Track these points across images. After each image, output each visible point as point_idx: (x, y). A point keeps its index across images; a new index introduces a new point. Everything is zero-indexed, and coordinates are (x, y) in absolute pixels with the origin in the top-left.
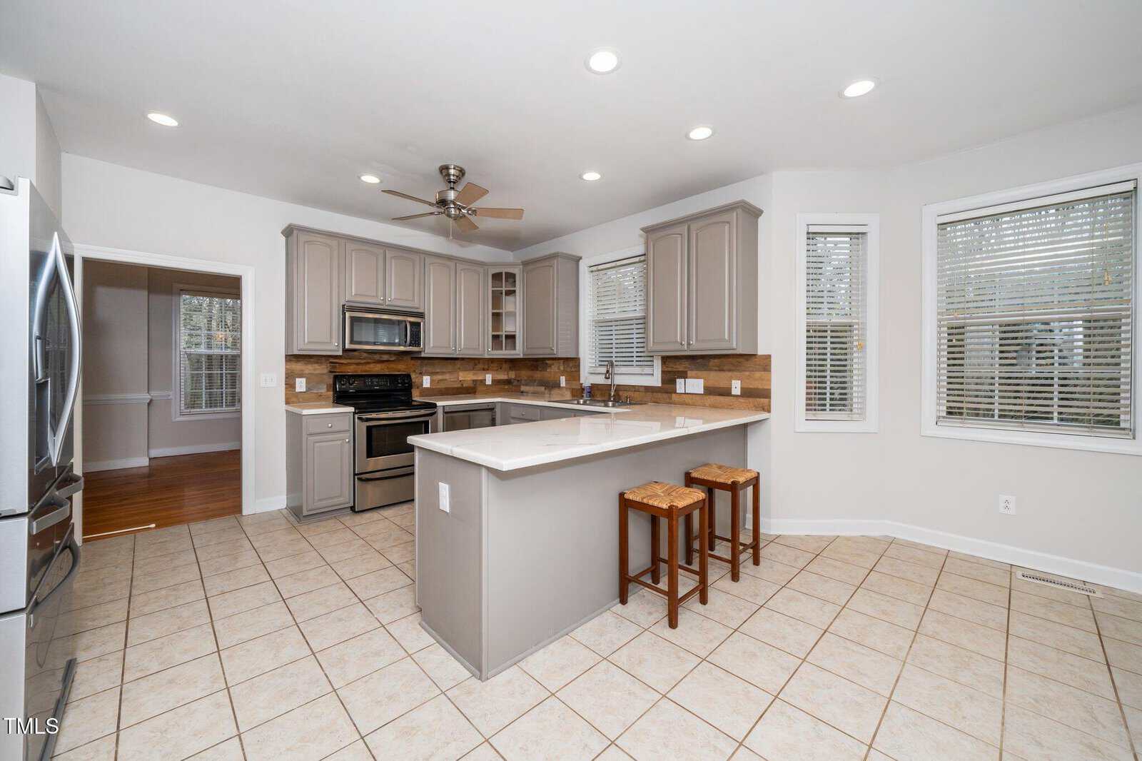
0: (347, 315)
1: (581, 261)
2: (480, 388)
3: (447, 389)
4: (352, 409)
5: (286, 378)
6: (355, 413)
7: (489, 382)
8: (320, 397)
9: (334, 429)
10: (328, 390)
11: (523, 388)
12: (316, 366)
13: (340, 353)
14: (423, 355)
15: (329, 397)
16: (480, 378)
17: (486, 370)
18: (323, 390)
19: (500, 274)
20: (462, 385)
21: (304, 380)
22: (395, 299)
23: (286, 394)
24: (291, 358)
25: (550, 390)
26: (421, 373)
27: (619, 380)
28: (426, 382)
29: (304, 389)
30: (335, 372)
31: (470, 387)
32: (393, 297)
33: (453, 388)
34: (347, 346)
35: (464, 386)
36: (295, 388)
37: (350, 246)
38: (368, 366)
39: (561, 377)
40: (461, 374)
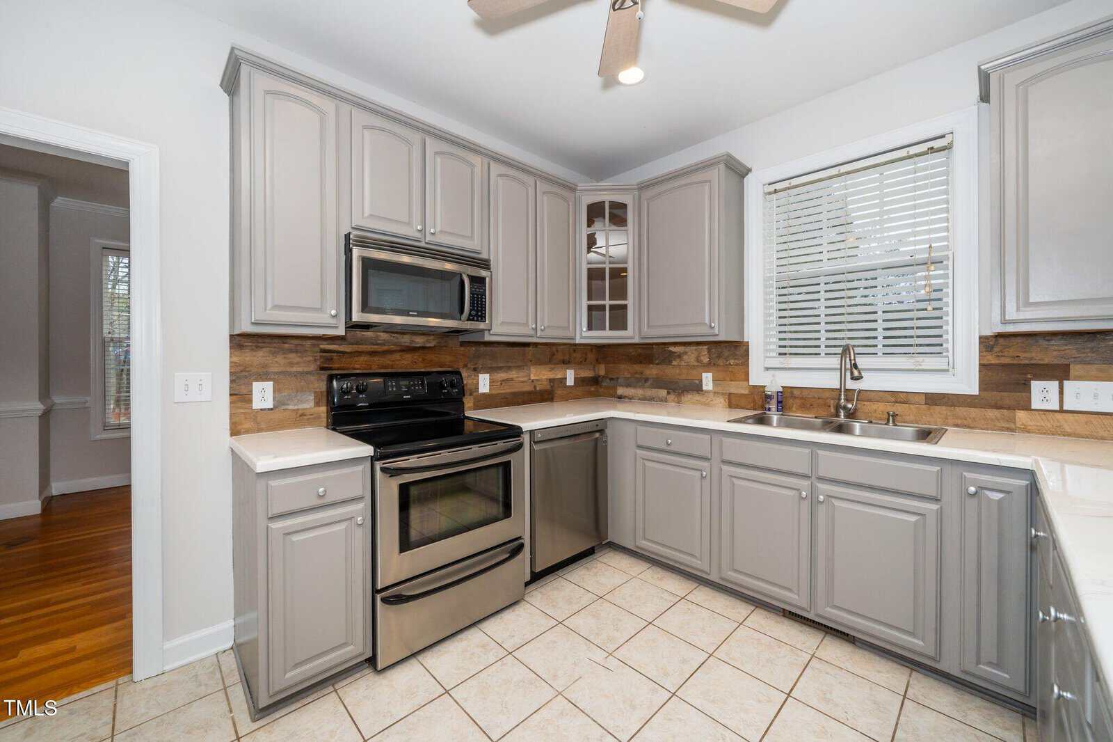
0: (356, 252)
1: (750, 175)
2: (559, 392)
3: (514, 394)
4: (367, 450)
5: (232, 381)
6: (373, 459)
7: (570, 381)
8: (301, 419)
9: (330, 499)
10: (317, 404)
11: (620, 391)
12: (293, 357)
13: (341, 331)
14: (487, 338)
15: (319, 417)
16: (559, 376)
17: (566, 363)
18: (308, 403)
19: (601, 205)
20: (535, 387)
21: (269, 386)
22: (441, 232)
23: (232, 415)
24: (240, 341)
25: (679, 395)
26: (475, 370)
27: (870, 382)
28: (484, 383)
29: (269, 404)
30: (330, 369)
31: (546, 391)
32: (438, 229)
33: (524, 393)
34: (357, 316)
35: (538, 389)
36: (250, 401)
37: (360, 117)
38: (389, 357)
39: (704, 375)
40: (533, 369)
